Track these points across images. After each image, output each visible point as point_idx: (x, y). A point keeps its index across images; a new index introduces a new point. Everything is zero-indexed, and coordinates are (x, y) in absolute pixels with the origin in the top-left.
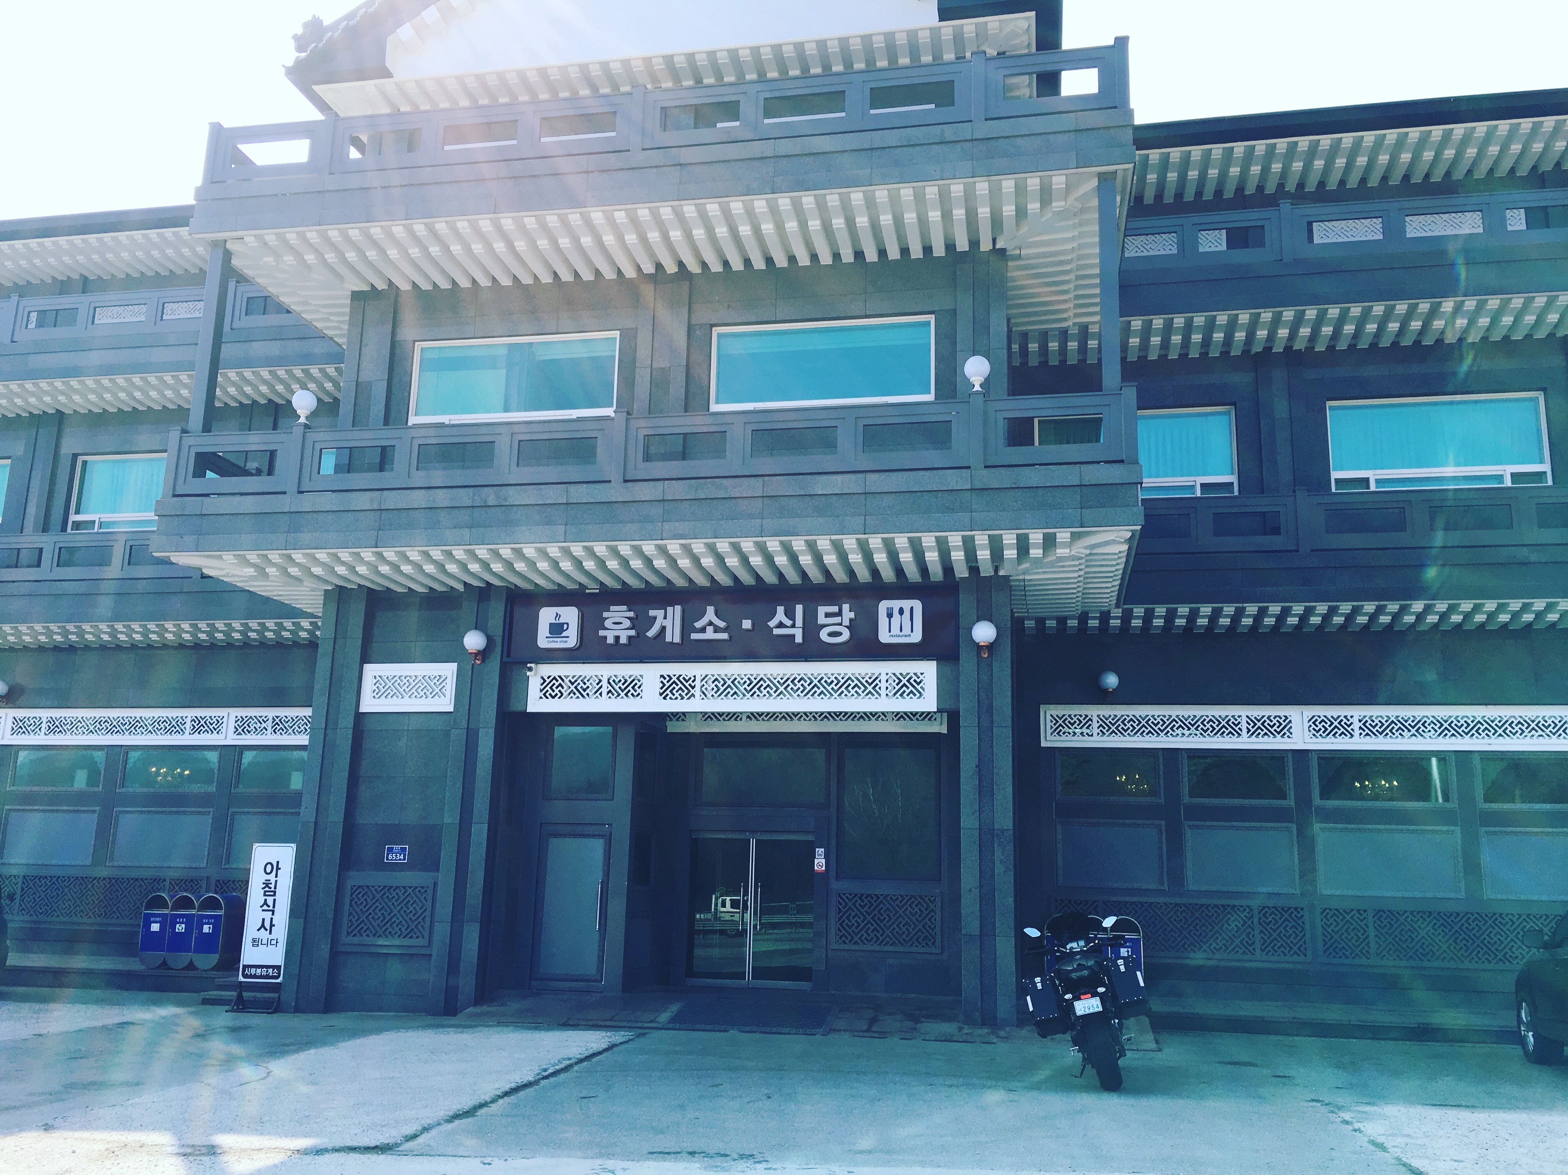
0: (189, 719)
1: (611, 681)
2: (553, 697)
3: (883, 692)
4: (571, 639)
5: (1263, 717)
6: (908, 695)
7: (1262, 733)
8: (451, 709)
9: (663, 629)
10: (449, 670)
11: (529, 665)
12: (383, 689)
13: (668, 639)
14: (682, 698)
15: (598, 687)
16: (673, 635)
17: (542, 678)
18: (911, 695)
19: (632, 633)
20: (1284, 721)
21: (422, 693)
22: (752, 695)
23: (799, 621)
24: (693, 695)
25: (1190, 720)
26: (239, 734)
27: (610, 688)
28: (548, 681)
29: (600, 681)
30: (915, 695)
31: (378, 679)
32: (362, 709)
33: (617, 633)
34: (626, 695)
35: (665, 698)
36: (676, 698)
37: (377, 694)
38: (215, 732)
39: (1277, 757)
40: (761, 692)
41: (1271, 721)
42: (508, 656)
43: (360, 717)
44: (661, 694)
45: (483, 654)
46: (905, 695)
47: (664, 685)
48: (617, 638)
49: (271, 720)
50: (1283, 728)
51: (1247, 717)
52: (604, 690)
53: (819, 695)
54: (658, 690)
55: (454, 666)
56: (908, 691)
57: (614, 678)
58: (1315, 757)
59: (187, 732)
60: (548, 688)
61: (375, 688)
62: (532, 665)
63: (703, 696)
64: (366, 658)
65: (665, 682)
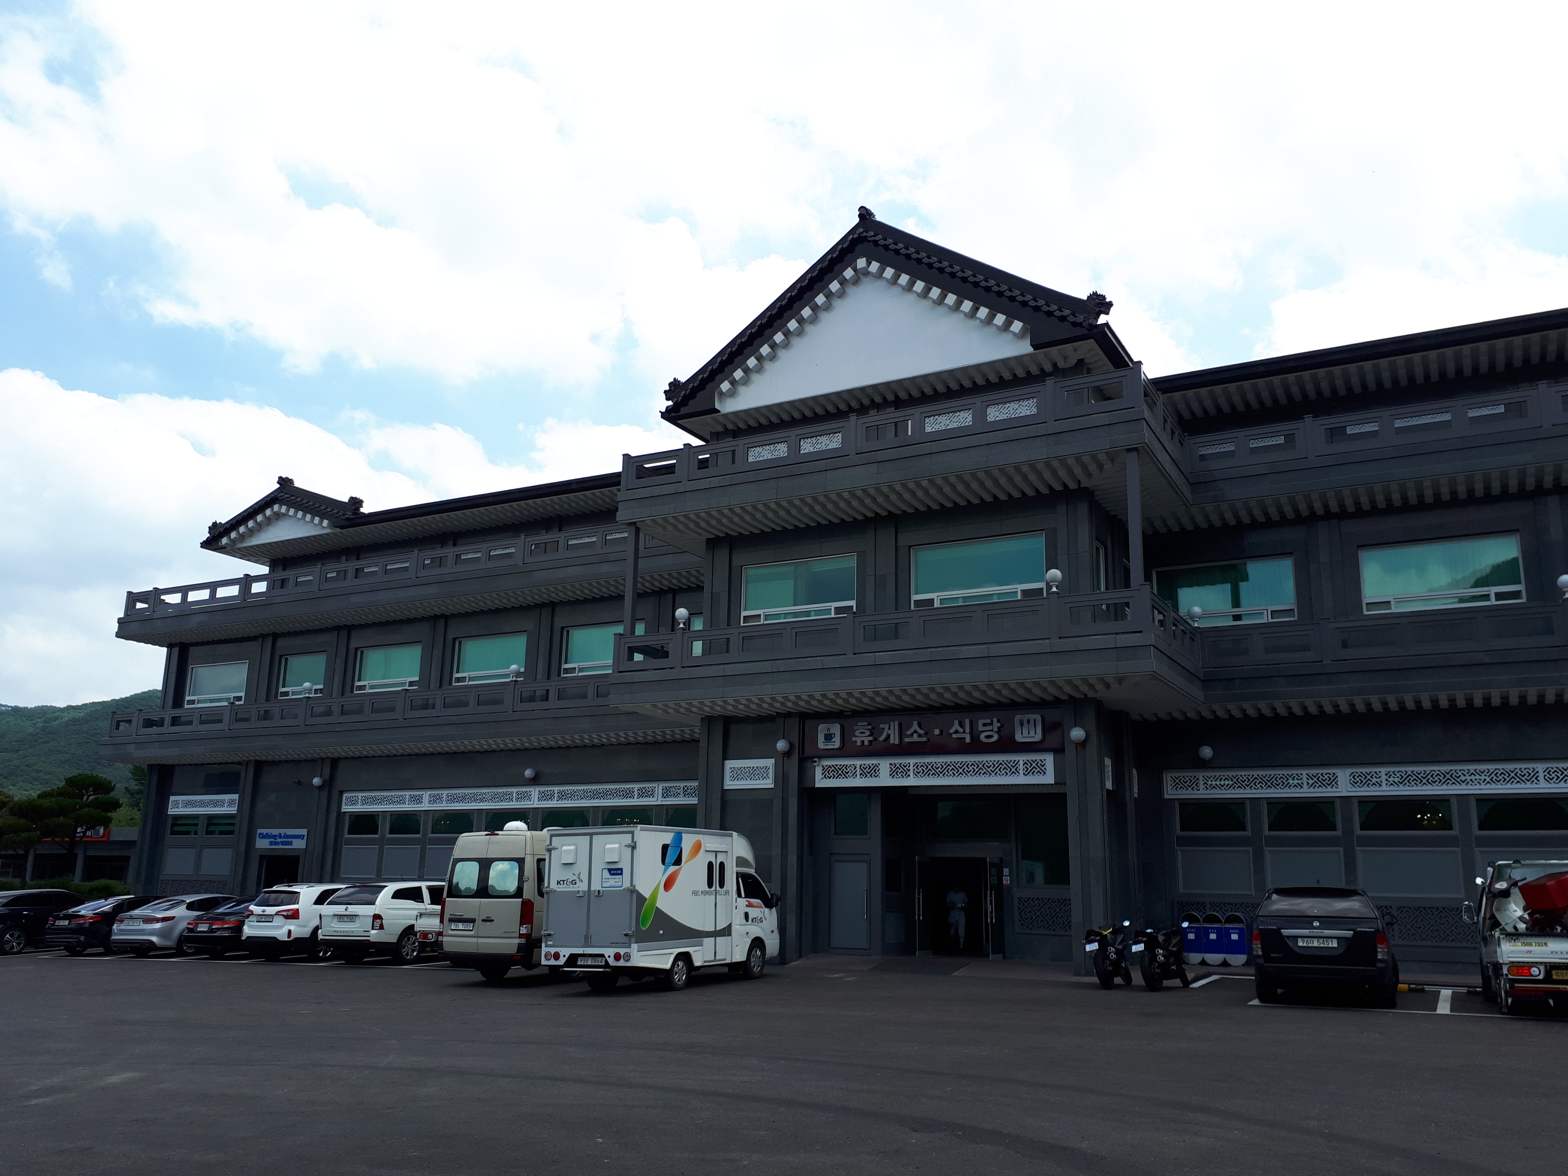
0: (636, 789)
1: (862, 767)
2: (830, 778)
3: (1021, 772)
4: (836, 743)
5: (1318, 774)
6: (1037, 773)
7: (1317, 785)
8: (772, 786)
9: (889, 736)
10: (770, 762)
11: (814, 759)
12: (738, 774)
13: (892, 741)
14: (903, 777)
15: (854, 771)
16: (894, 740)
17: (823, 766)
18: (1039, 773)
19: (871, 738)
20: (1333, 776)
21: (757, 777)
22: (943, 775)
23: (968, 730)
24: (909, 775)
25: (1267, 778)
26: (665, 797)
27: (861, 772)
28: (826, 768)
29: (856, 767)
30: (1041, 773)
31: (733, 770)
32: (726, 788)
33: (863, 739)
34: (871, 776)
35: (893, 778)
36: (900, 777)
37: (733, 778)
38: (651, 797)
39: (1330, 802)
40: (949, 773)
41: (1324, 777)
42: (803, 753)
43: (724, 792)
44: (890, 775)
45: (787, 754)
46: (1035, 773)
47: (892, 769)
48: (863, 742)
49: (682, 788)
50: (1333, 781)
51: (1307, 774)
52: (858, 773)
53: (983, 774)
54: (888, 773)
55: (772, 761)
56: (1036, 771)
57: (863, 766)
58: (1356, 801)
59: (636, 797)
60: (826, 772)
61: (731, 774)
62: (817, 759)
63: (915, 776)
64: (725, 758)
65: (892, 767)
